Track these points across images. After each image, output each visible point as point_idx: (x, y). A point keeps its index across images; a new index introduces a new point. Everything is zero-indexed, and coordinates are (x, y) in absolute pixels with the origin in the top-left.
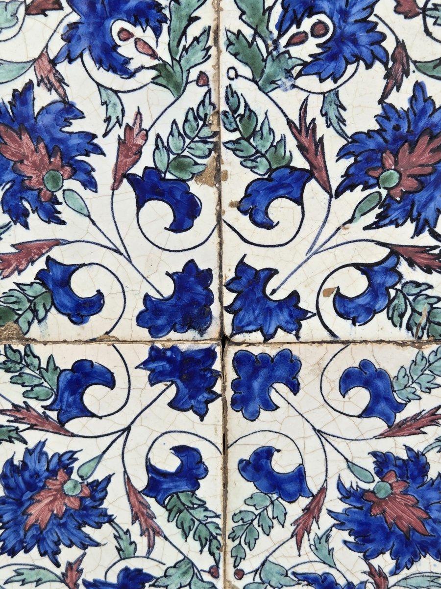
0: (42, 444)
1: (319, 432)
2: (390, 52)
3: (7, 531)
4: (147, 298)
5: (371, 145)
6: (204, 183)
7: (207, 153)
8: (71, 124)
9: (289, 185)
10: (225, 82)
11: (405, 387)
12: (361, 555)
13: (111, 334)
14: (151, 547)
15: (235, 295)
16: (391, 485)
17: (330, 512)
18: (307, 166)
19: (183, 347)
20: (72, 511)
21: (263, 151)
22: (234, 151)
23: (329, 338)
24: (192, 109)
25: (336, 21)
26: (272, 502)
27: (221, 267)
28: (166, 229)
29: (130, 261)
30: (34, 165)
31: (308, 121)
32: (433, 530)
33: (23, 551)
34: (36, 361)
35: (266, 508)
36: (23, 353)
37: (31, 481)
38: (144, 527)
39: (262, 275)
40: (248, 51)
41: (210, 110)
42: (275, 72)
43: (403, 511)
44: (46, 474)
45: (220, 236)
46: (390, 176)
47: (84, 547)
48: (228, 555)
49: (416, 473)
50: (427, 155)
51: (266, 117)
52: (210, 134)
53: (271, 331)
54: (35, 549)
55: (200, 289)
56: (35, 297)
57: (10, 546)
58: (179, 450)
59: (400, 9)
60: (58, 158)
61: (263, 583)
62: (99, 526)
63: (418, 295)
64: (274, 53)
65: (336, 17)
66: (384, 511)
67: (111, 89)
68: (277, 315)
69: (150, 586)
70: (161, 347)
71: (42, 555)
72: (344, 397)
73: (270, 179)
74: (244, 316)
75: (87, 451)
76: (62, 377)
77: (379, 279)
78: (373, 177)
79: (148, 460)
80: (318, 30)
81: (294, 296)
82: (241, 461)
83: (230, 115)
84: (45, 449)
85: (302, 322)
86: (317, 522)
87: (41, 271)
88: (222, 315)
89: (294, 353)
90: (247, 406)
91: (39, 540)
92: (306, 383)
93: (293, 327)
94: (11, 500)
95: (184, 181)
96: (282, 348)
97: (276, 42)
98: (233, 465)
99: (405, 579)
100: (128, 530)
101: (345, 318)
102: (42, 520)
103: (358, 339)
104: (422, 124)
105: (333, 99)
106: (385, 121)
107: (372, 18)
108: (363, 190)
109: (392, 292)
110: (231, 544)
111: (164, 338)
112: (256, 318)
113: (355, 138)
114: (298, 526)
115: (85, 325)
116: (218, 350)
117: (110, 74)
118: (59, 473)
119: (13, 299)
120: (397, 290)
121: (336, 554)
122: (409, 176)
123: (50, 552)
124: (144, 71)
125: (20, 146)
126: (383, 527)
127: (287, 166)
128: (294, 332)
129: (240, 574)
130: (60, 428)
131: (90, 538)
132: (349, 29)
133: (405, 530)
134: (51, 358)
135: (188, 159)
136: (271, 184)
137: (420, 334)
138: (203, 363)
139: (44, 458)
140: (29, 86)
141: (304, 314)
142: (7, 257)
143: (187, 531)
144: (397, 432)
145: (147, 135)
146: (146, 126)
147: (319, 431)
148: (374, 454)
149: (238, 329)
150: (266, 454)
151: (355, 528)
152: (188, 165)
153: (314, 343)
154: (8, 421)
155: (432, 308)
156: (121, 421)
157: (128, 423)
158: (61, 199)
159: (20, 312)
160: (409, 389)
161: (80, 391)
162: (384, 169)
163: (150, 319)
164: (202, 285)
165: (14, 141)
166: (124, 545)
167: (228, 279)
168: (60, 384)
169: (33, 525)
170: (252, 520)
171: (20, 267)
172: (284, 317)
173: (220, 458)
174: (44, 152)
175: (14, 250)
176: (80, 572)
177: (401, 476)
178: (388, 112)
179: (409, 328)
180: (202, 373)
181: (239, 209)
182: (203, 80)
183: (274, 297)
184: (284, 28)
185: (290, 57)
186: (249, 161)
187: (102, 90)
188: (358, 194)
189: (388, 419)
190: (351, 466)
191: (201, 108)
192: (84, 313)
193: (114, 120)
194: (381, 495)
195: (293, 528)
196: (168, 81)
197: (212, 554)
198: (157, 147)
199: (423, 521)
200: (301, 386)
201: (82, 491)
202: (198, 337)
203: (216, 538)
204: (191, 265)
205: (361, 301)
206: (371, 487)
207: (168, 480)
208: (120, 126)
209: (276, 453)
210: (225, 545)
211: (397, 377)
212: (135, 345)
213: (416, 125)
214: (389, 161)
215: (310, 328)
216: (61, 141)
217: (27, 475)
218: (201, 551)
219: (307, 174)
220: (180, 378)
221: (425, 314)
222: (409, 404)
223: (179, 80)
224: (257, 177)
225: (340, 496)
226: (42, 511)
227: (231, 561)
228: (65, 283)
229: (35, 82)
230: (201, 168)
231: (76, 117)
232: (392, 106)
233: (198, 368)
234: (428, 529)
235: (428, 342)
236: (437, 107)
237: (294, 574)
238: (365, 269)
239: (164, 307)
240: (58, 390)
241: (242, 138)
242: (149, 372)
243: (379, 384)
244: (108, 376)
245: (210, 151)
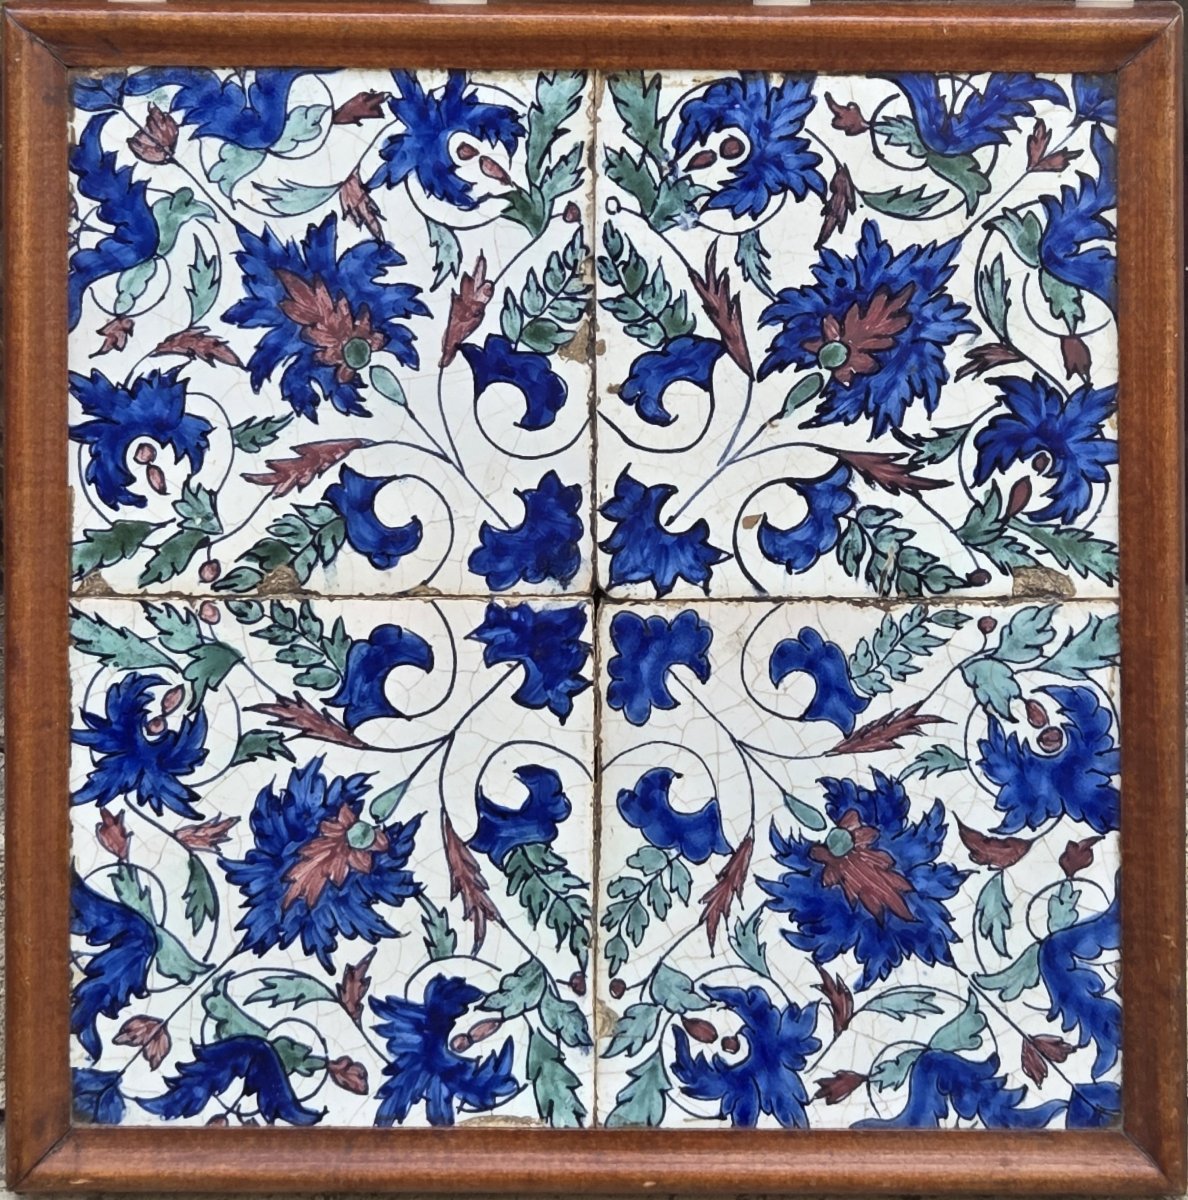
0: (318, 762)
1: (740, 745)
2: (829, 179)
3: (256, 910)
4: (485, 529)
5: (807, 306)
6: (572, 358)
7: (576, 315)
8: (386, 272)
9: (691, 362)
10: (603, 217)
11: (868, 672)
12: (809, 955)
13: (430, 585)
14: (479, 939)
15: (614, 524)
16: (852, 833)
17: (759, 880)
18: (717, 336)
19: (537, 606)
20: (358, 876)
21: (656, 313)
22: (614, 312)
23: (754, 593)
24: (557, 253)
25: (754, 137)
26: (670, 863)
27: (594, 483)
28: (515, 424)
29: (462, 473)
30: (332, 331)
31: (718, 271)
32: (920, 911)
33: (277, 945)
34: (316, 627)
35: (659, 873)
36: (298, 614)
37: (299, 824)
38: (470, 905)
39: (654, 495)
40: (635, 175)
41: (581, 255)
42: (672, 204)
43: (872, 878)
44: (322, 812)
45: (594, 436)
46: (835, 351)
47: (374, 939)
48: (601, 955)
49: (889, 813)
50: (885, 321)
51: (660, 265)
52: (582, 289)
53: (668, 581)
54: (297, 943)
55: (563, 515)
56: (321, 527)
57: (257, 937)
58: (528, 773)
59: (841, 123)
60: (366, 321)
61: (656, 1004)
62: (398, 902)
63: (880, 527)
64: (671, 178)
65: (754, 133)
66: (843, 879)
67: (445, 225)
68: (677, 557)
69: (476, 1008)
70: (503, 605)
71: (307, 952)
72: (777, 686)
73: (664, 353)
74: (627, 557)
75: (385, 773)
76: (355, 652)
77: (823, 503)
78: (812, 353)
79: (478, 788)
80: (729, 149)
81: (701, 527)
82: (622, 793)
83: (609, 262)
84: (322, 771)
85: (713, 568)
86: (739, 898)
87: (332, 487)
88: (594, 556)
89: (701, 616)
90: (631, 702)
91: (304, 927)
92: (720, 663)
93: (700, 575)
94: (264, 857)
95: (544, 355)
96: (684, 608)
97: (673, 164)
98: (609, 799)
99: (879, 997)
100: (444, 910)
101: (775, 562)
102: (311, 891)
103: (795, 594)
104: (875, 279)
105: (751, 242)
106: (825, 273)
107: (802, 134)
108: (796, 370)
109: (844, 523)
110: (605, 935)
111: (509, 592)
112: (645, 562)
113: (785, 297)
114: (709, 904)
115: (391, 570)
116: (589, 610)
117: (445, 204)
118: (342, 810)
119: (289, 530)
120: (850, 520)
121: (771, 953)
122: (861, 351)
123: (320, 946)
124: (491, 200)
125: (313, 303)
126: (841, 907)
127: (690, 335)
128: (701, 583)
129: (618, 989)
130: (346, 736)
131: (384, 923)
132: (772, 148)
133: (876, 911)
134: (339, 622)
135: (550, 324)
136: (667, 360)
137: (886, 587)
138: (567, 632)
139: (319, 784)
140: (331, 219)
141: (716, 556)
142: (284, 465)
143: (537, 912)
144: (859, 744)
145: (492, 289)
146: (491, 276)
147: (741, 743)
148: (825, 782)
149: (619, 577)
150: (659, 781)
151: (799, 909)
152: (550, 332)
153: (730, 600)
154: (269, 723)
155: (902, 548)
156: (440, 724)
157: (451, 728)
158: (366, 380)
159: (297, 550)
160: (873, 676)
161: (381, 674)
162: (826, 341)
163: (489, 561)
164: (566, 510)
165: (305, 296)
166: (437, 935)
167: (605, 500)
168: (351, 664)
169: (296, 899)
170: (639, 894)
171: (303, 481)
172: (686, 559)
173: (590, 785)
174: (346, 312)
175: (294, 455)
176: (366, 982)
177: (867, 819)
178: (828, 262)
179: (869, 578)
180: (564, 647)
181: (621, 396)
182: (572, 213)
183: (672, 529)
184: (683, 146)
185: (693, 185)
186: (635, 326)
187: (432, 225)
188: (790, 377)
189: (844, 724)
190: (790, 801)
191: (569, 252)
192: (392, 551)
193: (446, 268)
194: (838, 851)
195: (703, 906)
196: (525, 215)
197: (575, 952)
198: (506, 307)
199: (903, 895)
200: (713, 670)
201: (375, 841)
202: (559, 590)
203: (581, 924)
204: (551, 477)
205: (798, 536)
206: (821, 837)
207: (510, 823)
208: (456, 275)
209: (675, 780)
210: (596, 937)
211: (855, 655)
212: (465, 602)
213: (868, 280)
214: (832, 330)
215: (725, 576)
216: (371, 296)
217: (292, 812)
218: (558, 947)
219: (718, 348)
220: (531, 655)
221: (892, 556)
222: (874, 700)
223: (540, 213)
224: (647, 349)
225: (774, 853)
226: (311, 875)
227: (604, 964)
228: (366, 505)
229: (340, 214)
230: (567, 337)
231: (394, 263)
232: (833, 252)
233: (558, 639)
234: (912, 909)
235: (898, 601)
236: (896, 254)
237: (704, 988)
238: (803, 486)
239: (510, 543)
240: (346, 673)
241: (626, 294)
242: (484, 645)
243: (828, 665)
244: (424, 650)
245: (581, 312)
